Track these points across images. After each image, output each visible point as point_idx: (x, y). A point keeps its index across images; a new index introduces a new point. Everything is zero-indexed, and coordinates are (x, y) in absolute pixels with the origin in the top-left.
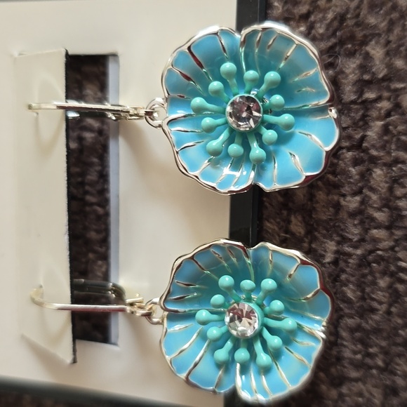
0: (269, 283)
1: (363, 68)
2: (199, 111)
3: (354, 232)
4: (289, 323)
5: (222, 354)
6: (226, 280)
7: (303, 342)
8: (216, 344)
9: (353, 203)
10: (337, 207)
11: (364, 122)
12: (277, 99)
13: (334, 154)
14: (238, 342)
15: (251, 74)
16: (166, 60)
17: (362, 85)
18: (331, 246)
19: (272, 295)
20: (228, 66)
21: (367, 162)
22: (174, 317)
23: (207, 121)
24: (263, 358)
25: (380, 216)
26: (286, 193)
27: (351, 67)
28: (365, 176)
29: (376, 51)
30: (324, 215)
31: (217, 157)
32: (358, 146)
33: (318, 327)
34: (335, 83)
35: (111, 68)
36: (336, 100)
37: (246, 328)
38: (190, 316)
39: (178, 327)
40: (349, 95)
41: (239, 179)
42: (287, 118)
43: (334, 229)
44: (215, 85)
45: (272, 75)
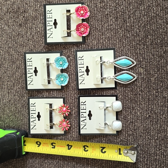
0: (64, 76)
1: (70, 59)
2: (57, 63)
3: (70, 72)
4: (66, 79)
5: (60, 82)
6: (60, 76)
7: (67, 80)
8: (60, 81)
9: (70, 70)
10: (69, 70)
11: (70, 63)
12: (64, 62)
13: (68, 66)
14: (62, 81)
15: (61, 60)
16: (54, 59)
17: (70, 60)
18: (69, 73)
19: (64, 77)
20: (59, 59)
21: (71, 66)
22: (56, 80)
23: (58, 64)
24: (64, 82)
25: (72, 70)
26: (65, 69)
27: (69, 59)
28: (71, 67)
29: (71, 58)
30: (68, 71)
31: (59, 66)
32: (70, 65)
33: (68, 79)
34: (68, 60)
35: (49, 59)
36: (68, 61)
37: (62, 80)
38: (58, 80)
39: (57, 80)
40: (69, 61)
41: (61, 68)
42: (64, 63)
43: (69, 72)
44: (59, 61)
45: (63, 60)
